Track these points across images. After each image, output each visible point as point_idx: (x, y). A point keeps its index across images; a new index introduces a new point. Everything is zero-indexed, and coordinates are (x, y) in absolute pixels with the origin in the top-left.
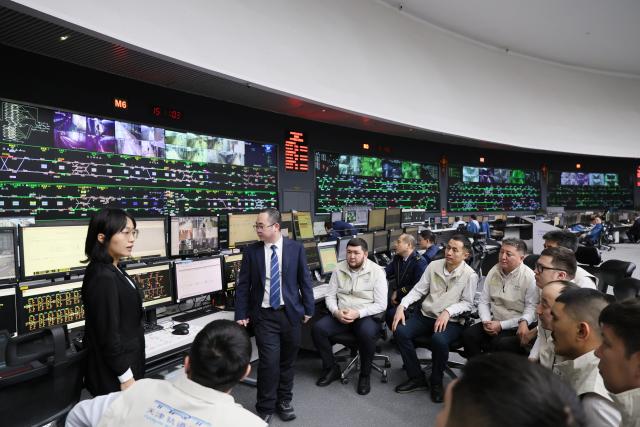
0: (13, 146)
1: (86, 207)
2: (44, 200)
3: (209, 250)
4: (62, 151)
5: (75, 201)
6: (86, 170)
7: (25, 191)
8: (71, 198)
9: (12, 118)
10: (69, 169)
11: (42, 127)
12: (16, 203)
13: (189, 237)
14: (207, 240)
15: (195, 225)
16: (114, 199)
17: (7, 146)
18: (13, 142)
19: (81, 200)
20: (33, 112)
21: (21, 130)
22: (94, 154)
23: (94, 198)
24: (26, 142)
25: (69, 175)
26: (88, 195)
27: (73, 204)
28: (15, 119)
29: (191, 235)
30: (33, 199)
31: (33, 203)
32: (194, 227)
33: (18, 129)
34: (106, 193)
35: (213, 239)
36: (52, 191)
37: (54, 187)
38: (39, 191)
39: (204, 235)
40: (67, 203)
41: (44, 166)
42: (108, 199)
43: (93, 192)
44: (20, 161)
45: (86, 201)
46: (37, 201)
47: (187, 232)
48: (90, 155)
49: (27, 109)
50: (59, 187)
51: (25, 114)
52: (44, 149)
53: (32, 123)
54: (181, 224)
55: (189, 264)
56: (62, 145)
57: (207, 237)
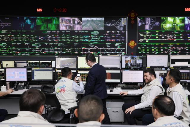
0: (147, 31)
1: (171, 51)
2: (156, 49)
3: (138, 67)
4: (163, 31)
5: (167, 49)
6: (172, 38)
7: (151, 46)
8: (166, 48)
9: (148, 22)
10: (166, 37)
11: (157, 24)
12: (148, 50)
13: (129, 62)
14: (137, 64)
15: (132, 58)
16: (183, 48)
17: (146, 32)
18: (148, 30)
19: (169, 49)
20: (154, 19)
21: (150, 26)
22: (175, 31)
23: (175, 48)
24: (152, 30)
25: (165, 40)
26: (172, 47)
27: (166, 50)
28: (149, 23)
29: (130, 62)
30: (153, 49)
31: (153, 50)
32: (131, 59)
33: (149, 26)
34: (179, 46)
35: (140, 64)
36: (159, 46)
37: (160, 45)
38: (155, 46)
39: (136, 62)
40: (164, 50)
41: (157, 37)
42: (180, 48)
43: (175, 46)
44: (150, 36)
45: (171, 49)
46: (154, 49)
47: (128, 60)
48: (174, 32)
49: (152, 18)
50: (162, 44)
51: (152, 20)
52: (157, 31)
53: (154, 23)
54: (126, 58)
55: (128, 71)
56: (163, 29)
57: (137, 63)
